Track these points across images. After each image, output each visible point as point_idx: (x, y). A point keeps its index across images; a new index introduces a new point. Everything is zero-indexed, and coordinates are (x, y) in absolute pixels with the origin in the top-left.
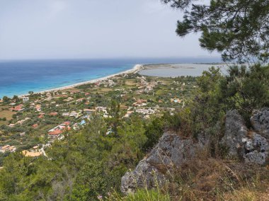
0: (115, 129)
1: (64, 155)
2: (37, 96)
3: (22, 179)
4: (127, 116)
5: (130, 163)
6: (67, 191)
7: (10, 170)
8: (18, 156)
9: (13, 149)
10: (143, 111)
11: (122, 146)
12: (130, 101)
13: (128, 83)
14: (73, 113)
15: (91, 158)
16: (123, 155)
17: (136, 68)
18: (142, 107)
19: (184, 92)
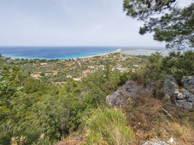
0: (107, 75)
1: (87, 82)
2: (80, 59)
3: (72, 88)
4: (112, 70)
5: (112, 90)
6: (86, 96)
7: (69, 84)
8: (71, 80)
9: (71, 77)
10: (120, 69)
11: (109, 82)
12: (114, 64)
13: (114, 56)
14: (92, 67)
15: (97, 85)
16: (109, 86)
17: (118, 51)
18: (120, 67)
19: (140, 62)
